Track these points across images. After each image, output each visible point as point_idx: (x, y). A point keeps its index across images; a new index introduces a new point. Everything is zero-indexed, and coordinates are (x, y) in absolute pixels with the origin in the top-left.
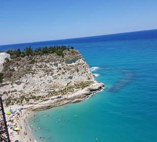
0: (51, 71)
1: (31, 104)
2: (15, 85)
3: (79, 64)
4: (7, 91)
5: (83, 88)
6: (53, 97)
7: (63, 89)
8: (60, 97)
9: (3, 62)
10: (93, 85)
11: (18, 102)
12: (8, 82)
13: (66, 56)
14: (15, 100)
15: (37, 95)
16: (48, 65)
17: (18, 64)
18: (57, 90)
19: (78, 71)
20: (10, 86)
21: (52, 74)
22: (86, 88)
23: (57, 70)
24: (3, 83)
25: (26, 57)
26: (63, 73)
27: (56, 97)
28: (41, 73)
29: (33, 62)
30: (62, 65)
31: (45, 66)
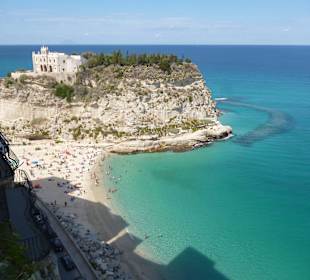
0: (146, 94)
1: (109, 141)
2: (89, 108)
3: (194, 89)
4: (78, 116)
5: (194, 130)
6: (144, 137)
7: (161, 126)
8: (156, 139)
9: (76, 70)
10: (214, 127)
11: (91, 136)
12: (79, 103)
13: (174, 72)
14: (87, 132)
15: (119, 129)
16: (144, 83)
17: (97, 76)
18: (152, 126)
19: (191, 101)
20: (82, 109)
21: (148, 100)
22: (200, 132)
23: (156, 95)
24: (73, 104)
25: (112, 66)
26: (166, 101)
27: (149, 137)
28: (131, 95)
29: (121, 75)
30: (166, 86)
31: (139, 86)
